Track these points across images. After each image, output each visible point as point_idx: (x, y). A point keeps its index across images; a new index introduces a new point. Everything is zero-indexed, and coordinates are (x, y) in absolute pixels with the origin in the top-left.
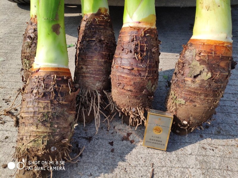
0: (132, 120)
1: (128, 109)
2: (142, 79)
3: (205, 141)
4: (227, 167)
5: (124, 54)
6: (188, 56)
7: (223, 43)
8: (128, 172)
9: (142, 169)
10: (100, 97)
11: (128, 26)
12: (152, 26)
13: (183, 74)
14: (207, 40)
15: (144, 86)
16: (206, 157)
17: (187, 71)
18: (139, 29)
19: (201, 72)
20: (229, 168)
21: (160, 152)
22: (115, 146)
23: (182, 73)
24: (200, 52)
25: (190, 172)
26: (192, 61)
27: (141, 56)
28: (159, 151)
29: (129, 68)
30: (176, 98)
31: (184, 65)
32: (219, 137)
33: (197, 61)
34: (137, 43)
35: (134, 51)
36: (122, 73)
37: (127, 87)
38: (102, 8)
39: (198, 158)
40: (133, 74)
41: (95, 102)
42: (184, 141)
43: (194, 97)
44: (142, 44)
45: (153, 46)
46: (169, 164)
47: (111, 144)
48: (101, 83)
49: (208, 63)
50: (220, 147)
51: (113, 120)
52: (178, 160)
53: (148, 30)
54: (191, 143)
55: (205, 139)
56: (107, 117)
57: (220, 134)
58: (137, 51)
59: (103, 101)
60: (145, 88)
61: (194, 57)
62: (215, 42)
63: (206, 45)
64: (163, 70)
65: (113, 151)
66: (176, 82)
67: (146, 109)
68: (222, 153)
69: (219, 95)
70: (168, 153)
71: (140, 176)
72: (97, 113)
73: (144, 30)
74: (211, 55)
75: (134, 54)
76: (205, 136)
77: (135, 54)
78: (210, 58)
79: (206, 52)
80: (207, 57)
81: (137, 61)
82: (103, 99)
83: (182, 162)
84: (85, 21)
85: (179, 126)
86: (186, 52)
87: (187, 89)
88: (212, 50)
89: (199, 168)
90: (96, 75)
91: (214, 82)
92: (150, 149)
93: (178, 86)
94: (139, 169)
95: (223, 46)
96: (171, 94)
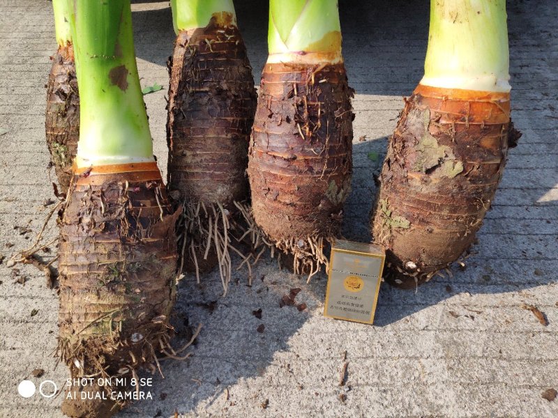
0: (298, 263)
1: (289, 243)
2: (315, 178)
3: (456, 299)
4: (500, 352)
5: (273, 125)
6: (414, 125)
7: (489, 97)
8: (294, 371)
9: (322, 364)
10: (228, 216)
11: (279, 62)
12: (333, 58)
13: (403, 165)
14: (455, 90)
15: (319, 194)
16: (457, 333)
17: (411, 158)
18: (303, 69)
19: (441, 161)
20: (504, 354)
21: (362, 327)
22: (266, 320)
23: (402, 161)
24: (437, 118)
25: (423, 367)
26: (422, 136)
27: (311, 129)
28: (358, 324)
29: (286, 156)
30: (390, 216)
31: (406, 144)
32: (486, 288)
33: (433, 136)
34: (300, 100)
35: (295, 118)
36: (272, 166)
37: (284, 197)
38: (219, 14)
39: (441, 337)
40: (295, 170)
41: (218, 229)
42: (411, 301)
43: (428, 213)
44: (311, 103)
45: (336, 105)
46: (379, 352)
47: (258, 314)
48: (228, 186)
49: (455, 141)
50: (488, 310)
51: (258, 262)
52: (399, 342)
53: (325, 71)
54: (426, 305)
55: (458, 294)
56: (247, 256)
57: (489, 283)
58: (300, 118)
59: (235, 223)
60: (324, 197)
61: (426, 128)
62: (470, 94)
63: (452, 101)
64: (367, 140)
65: (261, 329)
66: (390, 181)
67: (328, 239)
68: (492, 323)
69: (481, 207)
70: (377, 328)
71: (320, 378)
72: (223, 251)
73: (314, 69)
74: (462, 123)
75: (296, 124)
76: (457, 288)
77: (298, 125)
78: (461, 130)
79: (452, 117)
80: (453, 127)
81: (303, 141)
82: (236, 220)
83: (407, 346)
84: (182, 46)
85: (400, 271)
86: (410, 115)
87: (413, 196)
88: (465, 113)
89: (441, 358)
90: (215, 171)
91: (469, 182)
92: (339, 321)
93: (394, 190)
94: (318, 366)
95: (488, 103)
96: (379, 205)
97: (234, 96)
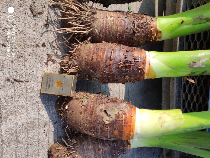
0: (67, 62)
1: (76, 58)
2: (103, 68)
3: (51, 125)
4: (30, 144)
5: (124, 52)
6: (122, 105)
7: (133, 132)
8: (19, 59)
9: (23, 71)
10: (86, 33)
11: (146, 55)
12: (147, 75)
13: (107, 102)
14: (135, 120)
15: (96, 70)
16: (37, 127)
17: (110, 105)
18: (144, 64)
19: (109, 115)
20: (29, 146)
21: (40, 88)
23: (109, 101)
24: (125, 113)
25: (23, 114)
26: (118, 108)
27: (122, 67)
29: (112, 57)
30: (87, 98)
31: (115, 103)
32: (56, 137)
33: (119, 112)
34: (133, 63)
35: (126, 60)
36: (108, 51)
37: (95, 56)
38: (162, 34)
39: (36, 120)
40: (106, 60)
41: (81, 29)
42: (50, 108)
43: (89, 112)
44: (131, 67)
45: (130, 76)
46: (29, 96)
47: (44, 45)
48: (98, 34)
49: (117, 120)
50: (47, 138)
51: (65, 46)
52: (33, 104)
53: (143, 72)
54: (49, 114)
55: (54, 126)
56: (68, 41)
57: (58, 138)
58: (126, 62)
59: (83, 37)
60: (95, 72)
61: (121, 110)
62: (134, 125)
63: (131, 119)
64: (110, 91)
65: (38, 46)
66: (101, 98)
67: (77, 74)
68: (42, 140)
69: (91, 132)
70: (39, 94)
71: (17, 70)
72: (72, 30)
73: (144, 68)
74: (123, 123)
75: (124, 61)
76: (56, 126)
77: (124, 62)
78: (121, 122)
79: (126, 119)
80: (122, 119)
81: (117, 64)
83: (32, 107)
84: (151, 19)
85: (64, 103)
86: (125, 104)
87: (95, 106)
88: (127, 123)
89: (27, 121)
90: (105, 29)
91: (101, 127)
92: (42, 79)
93: (97, 99)
95: (130, 132)
96: (91, 94)
97: (133, 38)
